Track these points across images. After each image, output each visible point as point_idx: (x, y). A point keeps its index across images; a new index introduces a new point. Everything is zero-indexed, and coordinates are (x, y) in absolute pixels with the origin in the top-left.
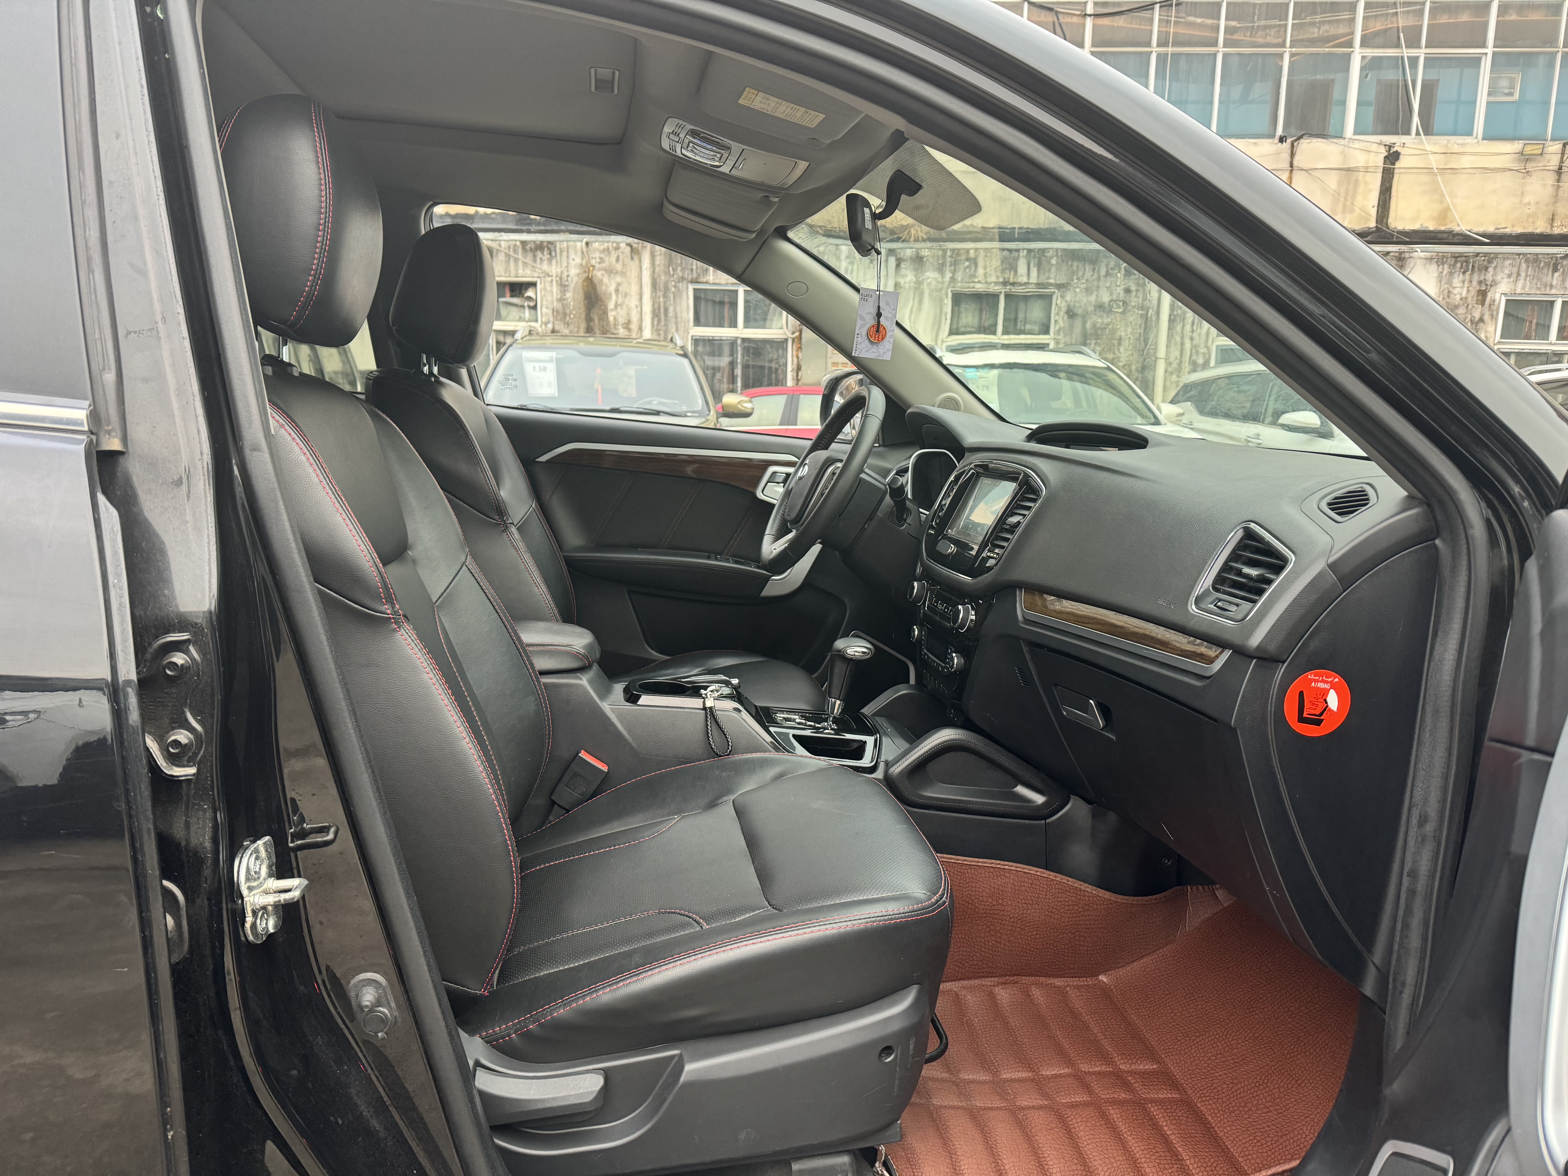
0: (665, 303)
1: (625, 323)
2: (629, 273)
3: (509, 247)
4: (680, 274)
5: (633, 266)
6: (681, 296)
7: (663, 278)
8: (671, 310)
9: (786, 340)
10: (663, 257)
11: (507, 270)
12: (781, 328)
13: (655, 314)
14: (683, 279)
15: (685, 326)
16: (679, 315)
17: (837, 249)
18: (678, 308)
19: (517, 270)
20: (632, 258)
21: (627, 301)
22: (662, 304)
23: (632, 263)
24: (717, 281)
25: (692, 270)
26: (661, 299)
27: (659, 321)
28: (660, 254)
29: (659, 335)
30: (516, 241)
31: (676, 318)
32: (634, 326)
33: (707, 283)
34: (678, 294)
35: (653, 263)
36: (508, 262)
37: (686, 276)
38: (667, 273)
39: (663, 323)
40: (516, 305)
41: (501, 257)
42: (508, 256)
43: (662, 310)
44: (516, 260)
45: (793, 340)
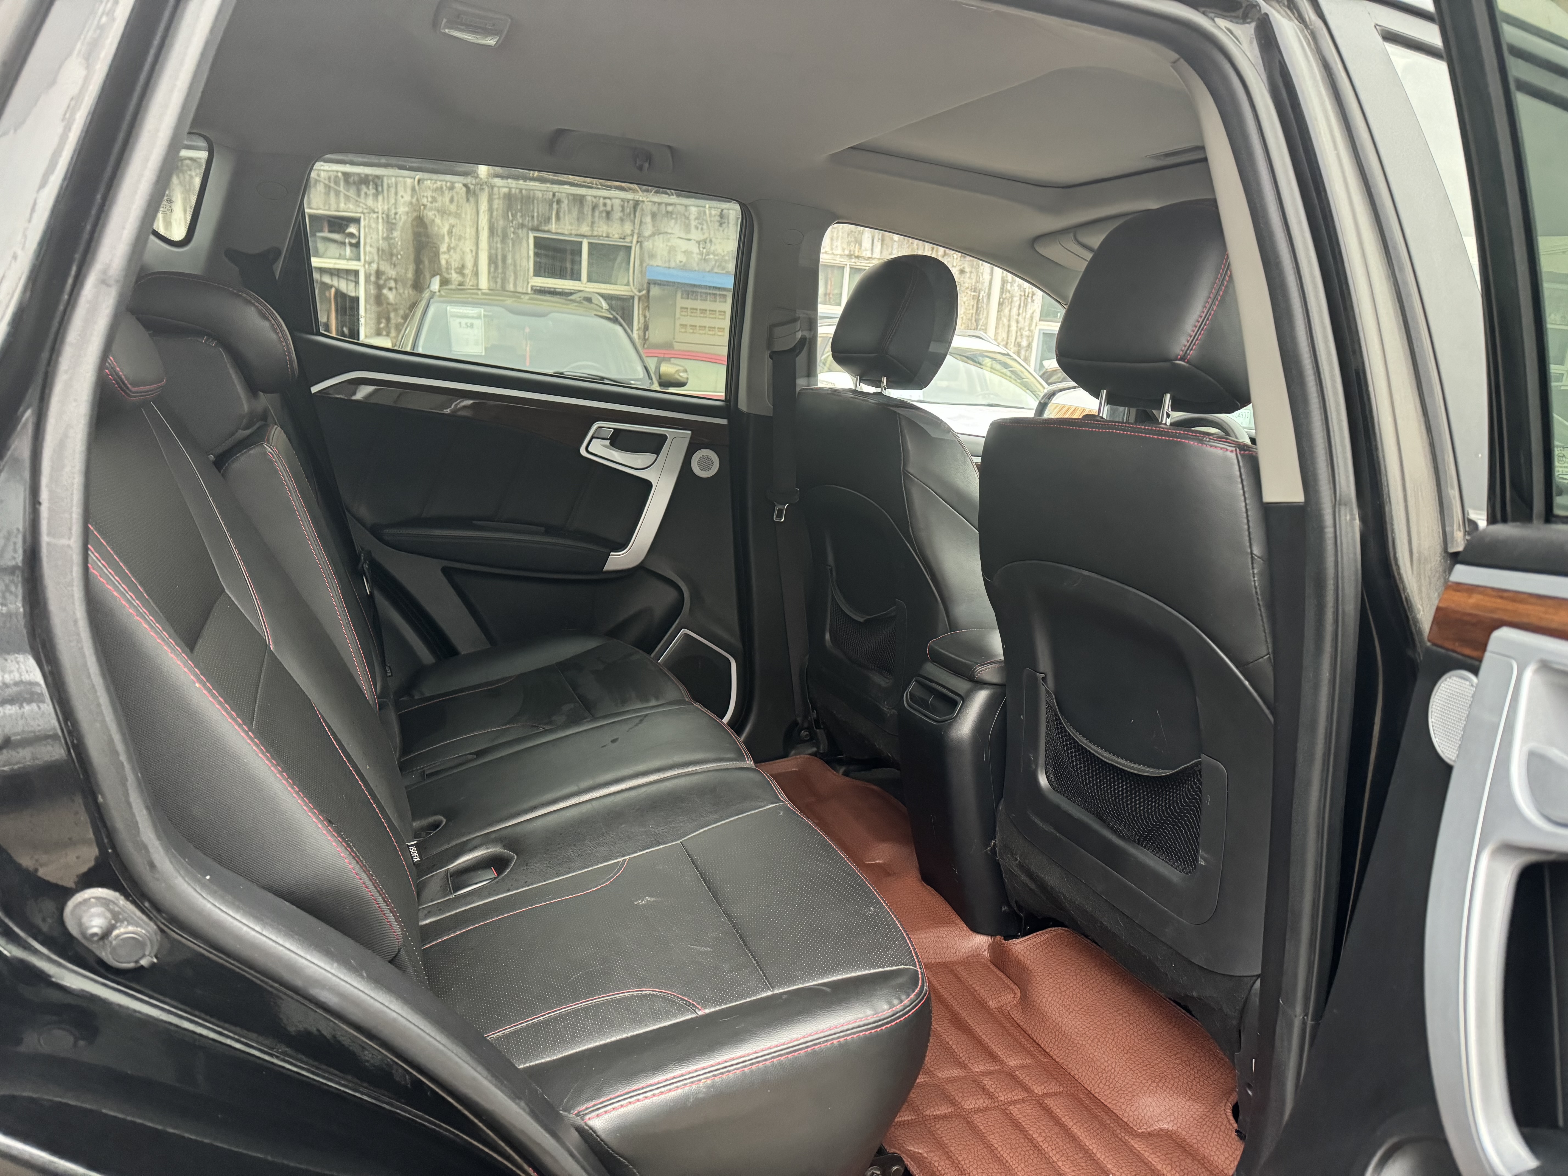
0: (503, 249)
1: (458, 268)
2: (463, 215)
3: (329, 178)
4: (520, 220)
5: (468, 210)
6: (520, 243)
7: (501, 223)
8: (509, 257)
9: (633, 298)
10: (501, 202)
11: (326, 202)
12: (628, 284)
13: (492, 260)
14: (522, 226)
15: (524, 275)
16: (518, 262)
17: (686, 210)
18: (517, 257)
19: (338, 203)
20: (468, 200)
21: (461, 243)
22: (499, 251)
23: (467, 205)
24: (559, 231)
25: (533, 217)
26: (499, 245)
27: (496, 268)
28: (499, 198)
29: (496, 282)
30: (337, 172)
31: (515, 265)
32: (467, 271)
33: (549, 231)
34: (517, 241)
35: (490, 208)
36: (327, 194)
37: (526, 222)
38: (505, 217)
39: (500, 270)
40: (334, 241)
41: (320, 188)
42: (328, 188)
43: (499, 257)
44: (337, 193)
45: (640, 298)
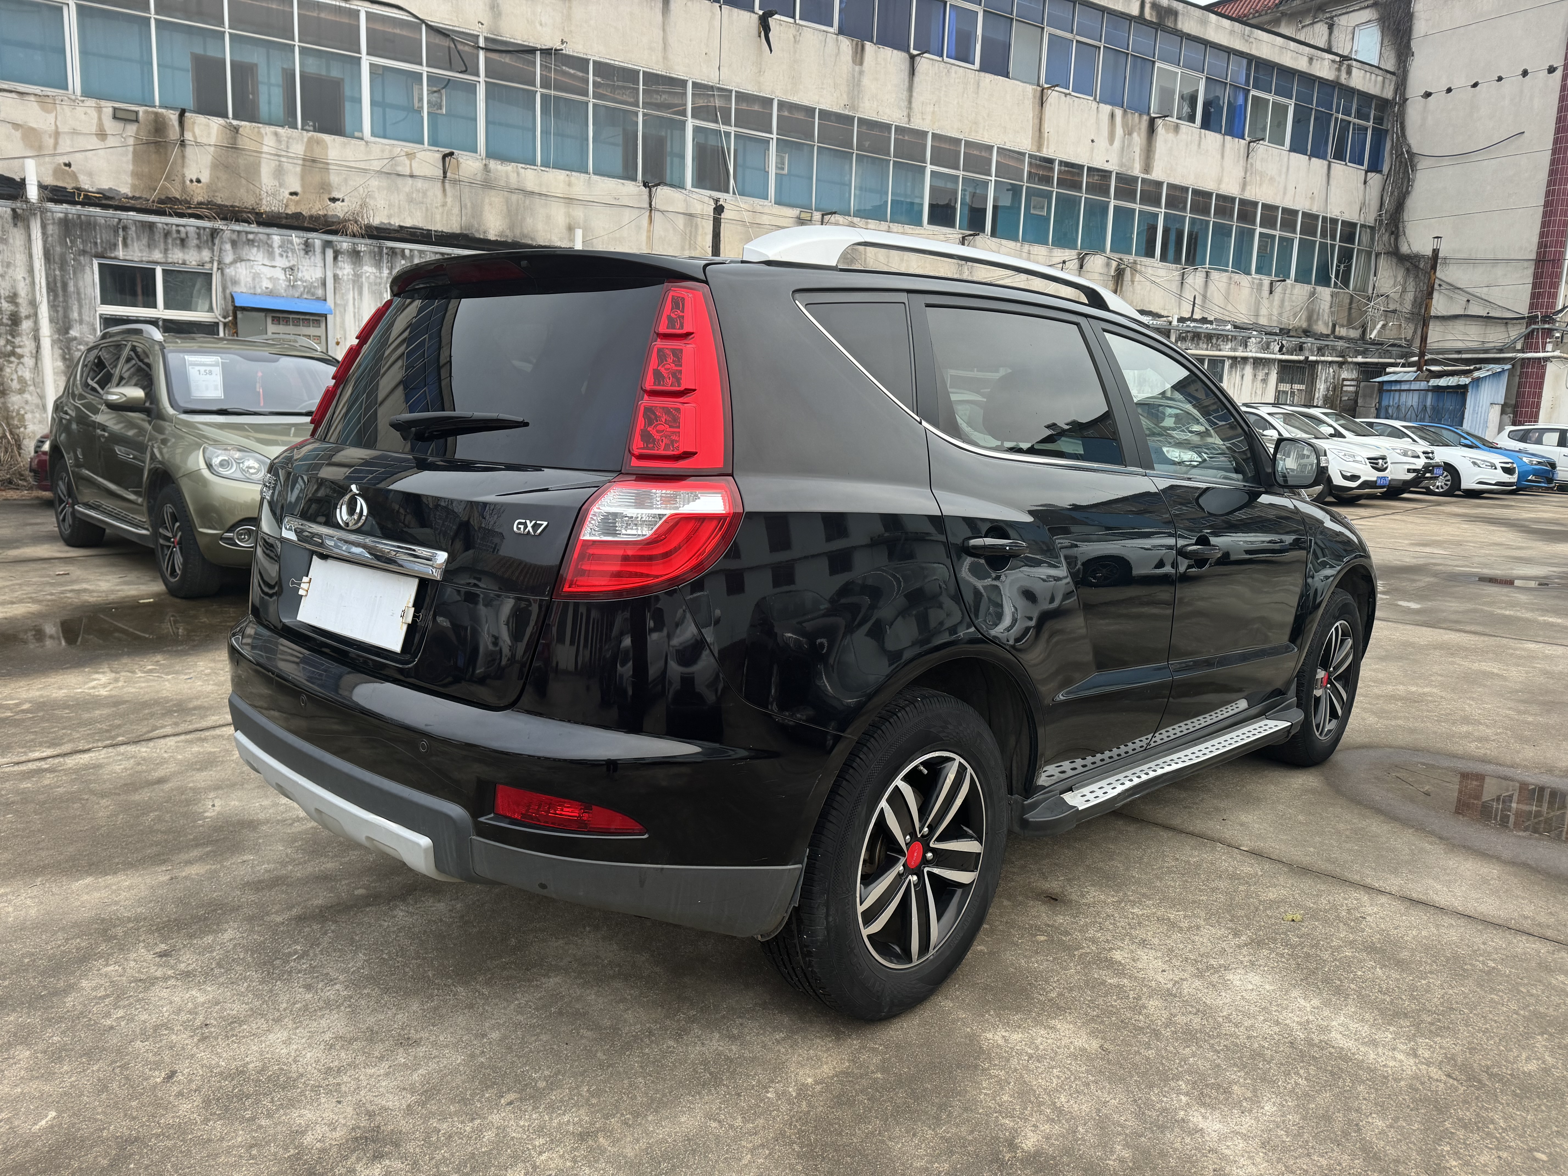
0: (62, 276)
1: (9, 297)
2: (11, 241)
4: (81, 247)
5: (17, 236)
6: (83, 270)
7: (58, 249)
8: (71, 284)
9: (217, 324)
10: (56, 227)
12: (211, 309)
13: (51, 288)
14: (84, 252)
15: (90, 303)
16: (82, 290)
17: (269, 238)
18: (81, 284)
20: (16, 225)
21: (10, 271)
22: (59, 278)
23: (15, 230)
24: (128, 258)
25: (96, 243)
26: (57, 273)
27: (56, 296)
28: (53, 224)
29: (57, 312)
31: (79, 294)
32: (22, 300)
33: (115, 258)
34: (79, 269)
35: (44, 234)
37: (88, 249)
38: (63, 243)
39: (61, 299)
43: (59, 285)
45: (225, 324)
